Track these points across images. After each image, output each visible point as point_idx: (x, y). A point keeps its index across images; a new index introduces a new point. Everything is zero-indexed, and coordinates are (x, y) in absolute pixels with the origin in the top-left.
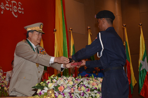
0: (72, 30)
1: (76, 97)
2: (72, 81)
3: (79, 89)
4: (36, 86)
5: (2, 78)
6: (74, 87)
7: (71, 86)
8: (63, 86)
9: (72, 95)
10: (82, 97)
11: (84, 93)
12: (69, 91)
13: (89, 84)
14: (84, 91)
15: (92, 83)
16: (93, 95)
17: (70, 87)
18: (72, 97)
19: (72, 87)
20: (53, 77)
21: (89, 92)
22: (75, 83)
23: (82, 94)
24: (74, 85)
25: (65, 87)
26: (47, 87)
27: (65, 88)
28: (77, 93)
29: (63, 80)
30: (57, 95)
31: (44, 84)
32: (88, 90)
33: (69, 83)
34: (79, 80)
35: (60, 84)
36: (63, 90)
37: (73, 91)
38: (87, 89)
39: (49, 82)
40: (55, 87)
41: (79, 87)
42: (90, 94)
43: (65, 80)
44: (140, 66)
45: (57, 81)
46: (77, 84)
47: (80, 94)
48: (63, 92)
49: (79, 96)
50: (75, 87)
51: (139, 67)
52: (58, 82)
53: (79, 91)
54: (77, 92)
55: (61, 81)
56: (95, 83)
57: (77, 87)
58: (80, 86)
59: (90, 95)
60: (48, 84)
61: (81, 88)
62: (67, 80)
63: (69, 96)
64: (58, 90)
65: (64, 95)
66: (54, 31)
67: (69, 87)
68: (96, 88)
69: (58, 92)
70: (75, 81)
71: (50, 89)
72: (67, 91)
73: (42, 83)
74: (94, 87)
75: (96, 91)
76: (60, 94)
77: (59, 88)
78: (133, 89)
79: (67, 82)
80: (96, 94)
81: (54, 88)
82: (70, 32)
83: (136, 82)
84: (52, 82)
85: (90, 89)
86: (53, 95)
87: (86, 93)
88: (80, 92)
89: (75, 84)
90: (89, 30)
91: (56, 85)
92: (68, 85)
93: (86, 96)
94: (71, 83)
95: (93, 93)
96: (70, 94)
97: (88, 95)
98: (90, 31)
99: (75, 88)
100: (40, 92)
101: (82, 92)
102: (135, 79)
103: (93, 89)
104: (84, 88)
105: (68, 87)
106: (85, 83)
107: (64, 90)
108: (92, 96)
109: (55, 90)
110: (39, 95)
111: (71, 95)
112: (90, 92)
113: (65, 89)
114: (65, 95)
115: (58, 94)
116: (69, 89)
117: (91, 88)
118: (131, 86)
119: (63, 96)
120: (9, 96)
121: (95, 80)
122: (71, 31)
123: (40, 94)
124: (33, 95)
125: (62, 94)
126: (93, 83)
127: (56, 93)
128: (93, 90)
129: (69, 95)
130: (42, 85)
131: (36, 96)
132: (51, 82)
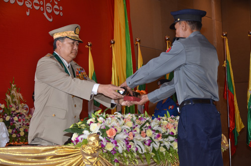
0: (139, 41)
1: (137, 146)
2: (132, 120)
3: (142, 134)
4: (71, 128)
5: (27, 117)
6: (133, 130)
7: (129, 128)
8: (116, 129)
9: (130, 144)
10: (147, 147)
11: (151, 141)
12: (125, 137)
13: (160, 126)
14: (151, 138)
15: (166, 125)
16: (167, 144)
17: (128, 131)
18: (130, 146)
19: (131, 131)
20: (100, 114)
21: (160, 139)
22: (136, 124)
23: (147, 142)
24: (134, 128)
25: (119, 130)
26: (89, 129)
27: (118, 132)
28: (139, 140)
29: (116, 118)
30: (104, 143)
31: (84, 125)
32: (159, 136)
33: (127, 123)
34: (143, 120)
35: (109, 126)
36: (114, 136)
37: (131, 137)
38: (157, 134)
39: (91, 122)
40: (102, 129)
41: (142, 130)
42: (161, 143)
43: (119, 119)
44: (250, 101)
45: (106, 120)
46: (139, 126)
47: (144, 143)
48: (114, 139)
49: (142, 146)
50: (136, 131)
51: (248, 101)
52: (107, 122)
53: (142, 137)
54: (139, 138)
55: (112, 121)
56: (171, 125)
57: (138, 131)
58: (144, 129)
59: (162, 145)
60: (90, 125)
61: (145, 132)
62: (123, 119)
63: (125, 146)
64: (107, 135)
65: (116, 143)
66: (111, 43)
67: (125, 130)
68: (172, 133)
69: (106, 139)
70: (137, 120)
71: (93, 133)
72: (122, 137)
73: (80, 123)
74: (169, 131)
75: (171, 138)
76: (109, 142)
77: (108, 132)
78: (238, 137)
79: (122, 121)
80: (171, 142)
81: (99, 131)
82: (137, 45)
83: (243, 127)
84: (97, 122)
85: (161, 135)
86: (97, 144)
87: (154, 140)
88: (144, 139)
89: (137, 126)
90: (167, 42)
91: (103, 128)
92: (123, 127)
93: (155, 146)
94: (130, 124)
95: (167, 142)
96: (127, 141)
97: (158, 144)
98: (169, 43)
99: (135, 133)
100: (76, 138)
101: (147, 138)
102: (242, 121)
103: (167, 134)
104: (151, 132)
105: (123, 130)
106: (154, 123)
107: (117, 136)
108: (165, 147)
109: (101, 134)
110: (75, 143)
111: (128, 144)
112: (162, 140)
113: (117, 134)
114: (118, 144)
115: (106, 141)
116: (125, 133)
117: (163, 132)
118: (234, 133)
119: (114, 145)
120: (28, 145)
121: (171, 120)
122: (138, 43)
123: (77, 141)
124: (66, 143)
125: (112, 143)
126: (168, 125)
127: (103, 140)
128: (167, 137)
129: (125, 143)
130: (80, 127)
131: (69, 144)
132: (95, 123)
